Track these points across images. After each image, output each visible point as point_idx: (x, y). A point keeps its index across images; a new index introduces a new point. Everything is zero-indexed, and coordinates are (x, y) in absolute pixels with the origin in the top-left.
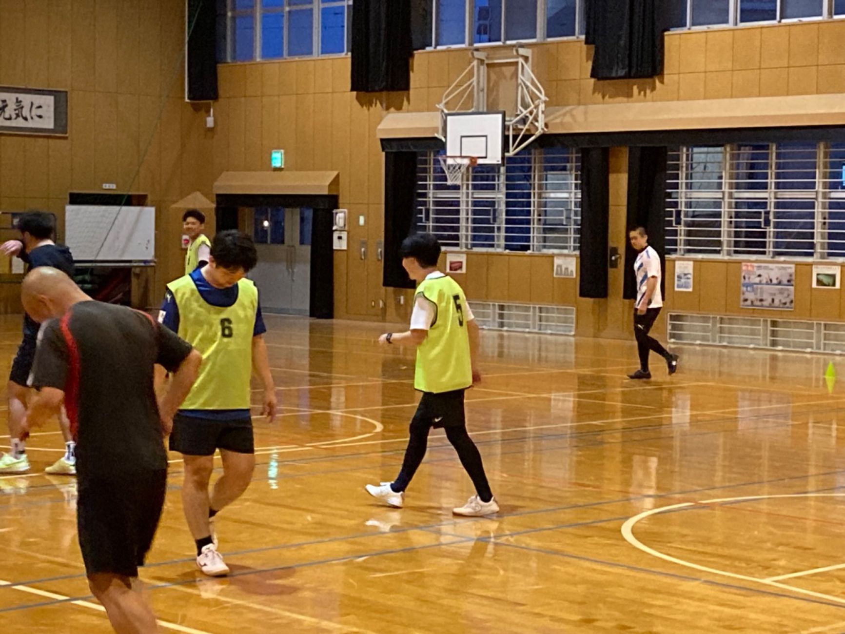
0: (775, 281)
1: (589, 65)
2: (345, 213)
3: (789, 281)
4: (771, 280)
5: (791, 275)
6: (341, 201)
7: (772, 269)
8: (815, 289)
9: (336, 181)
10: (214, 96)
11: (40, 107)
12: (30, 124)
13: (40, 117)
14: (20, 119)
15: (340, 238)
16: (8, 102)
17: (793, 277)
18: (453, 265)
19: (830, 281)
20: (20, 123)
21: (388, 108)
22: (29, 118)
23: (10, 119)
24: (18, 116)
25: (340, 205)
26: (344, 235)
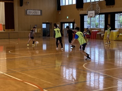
1: (105, 4)
2: (76, 24)
6: (75, 22)
9: (75, 20)
10: (60, 10)
12: (37, 14)
13: (39, 13)
15: (75, 27)
16: (35, 12)
20: (36, 14)
21: (81, 10)
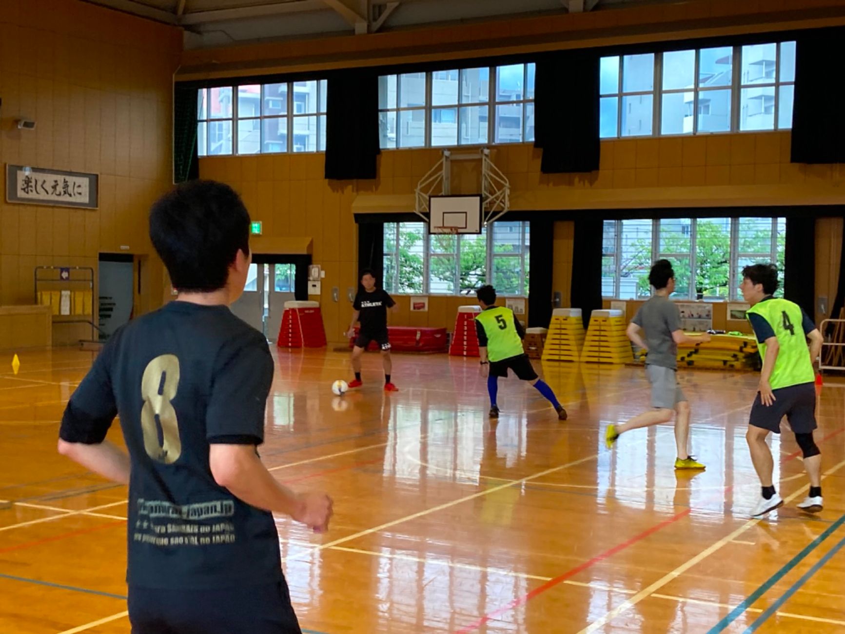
0: (695, 315)
2: (318, 267)
3: (708, 315)
4: (692, 315)
5: (709, 312)
6: (314, 258)
7: (693, 308)
8: (729, 321)
9: (311, 246)
11: (79, 186)
12: (72, 199)
13: (80, 194)
14: (67, 195)
15: (314, 286)
16: (59, 183)
17: (712, 313)
18: (416, 306)
19: (742, 315)
20: (66, 198)
22: (72, 194)
23: (60, 195)
24: (65, 192)
25: (313, 262)
26: (318, 284)
